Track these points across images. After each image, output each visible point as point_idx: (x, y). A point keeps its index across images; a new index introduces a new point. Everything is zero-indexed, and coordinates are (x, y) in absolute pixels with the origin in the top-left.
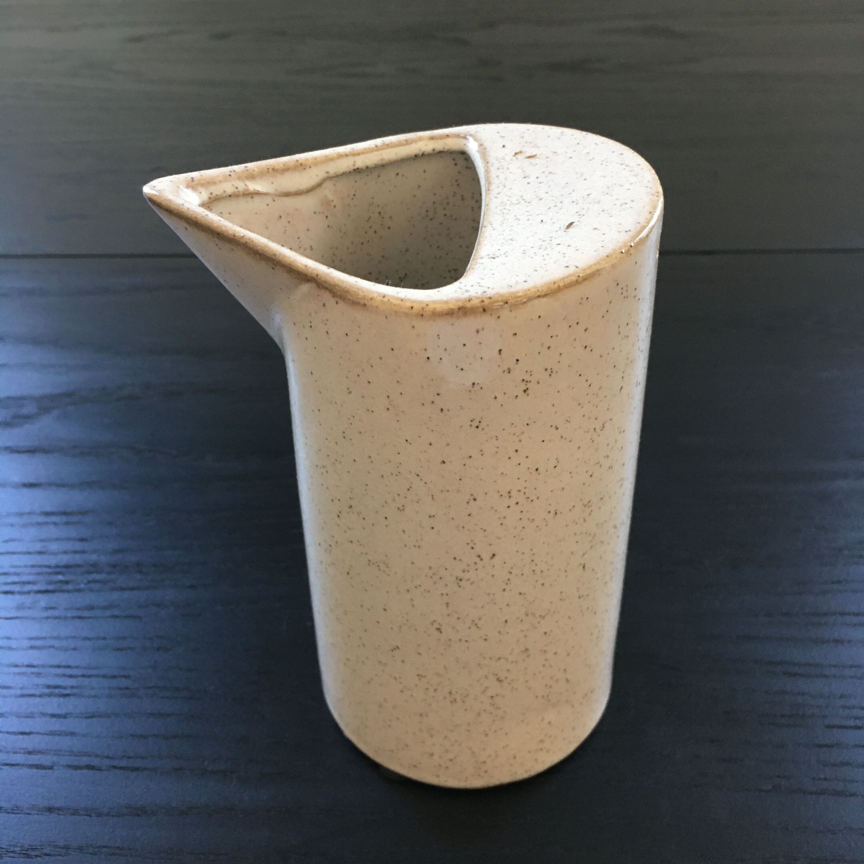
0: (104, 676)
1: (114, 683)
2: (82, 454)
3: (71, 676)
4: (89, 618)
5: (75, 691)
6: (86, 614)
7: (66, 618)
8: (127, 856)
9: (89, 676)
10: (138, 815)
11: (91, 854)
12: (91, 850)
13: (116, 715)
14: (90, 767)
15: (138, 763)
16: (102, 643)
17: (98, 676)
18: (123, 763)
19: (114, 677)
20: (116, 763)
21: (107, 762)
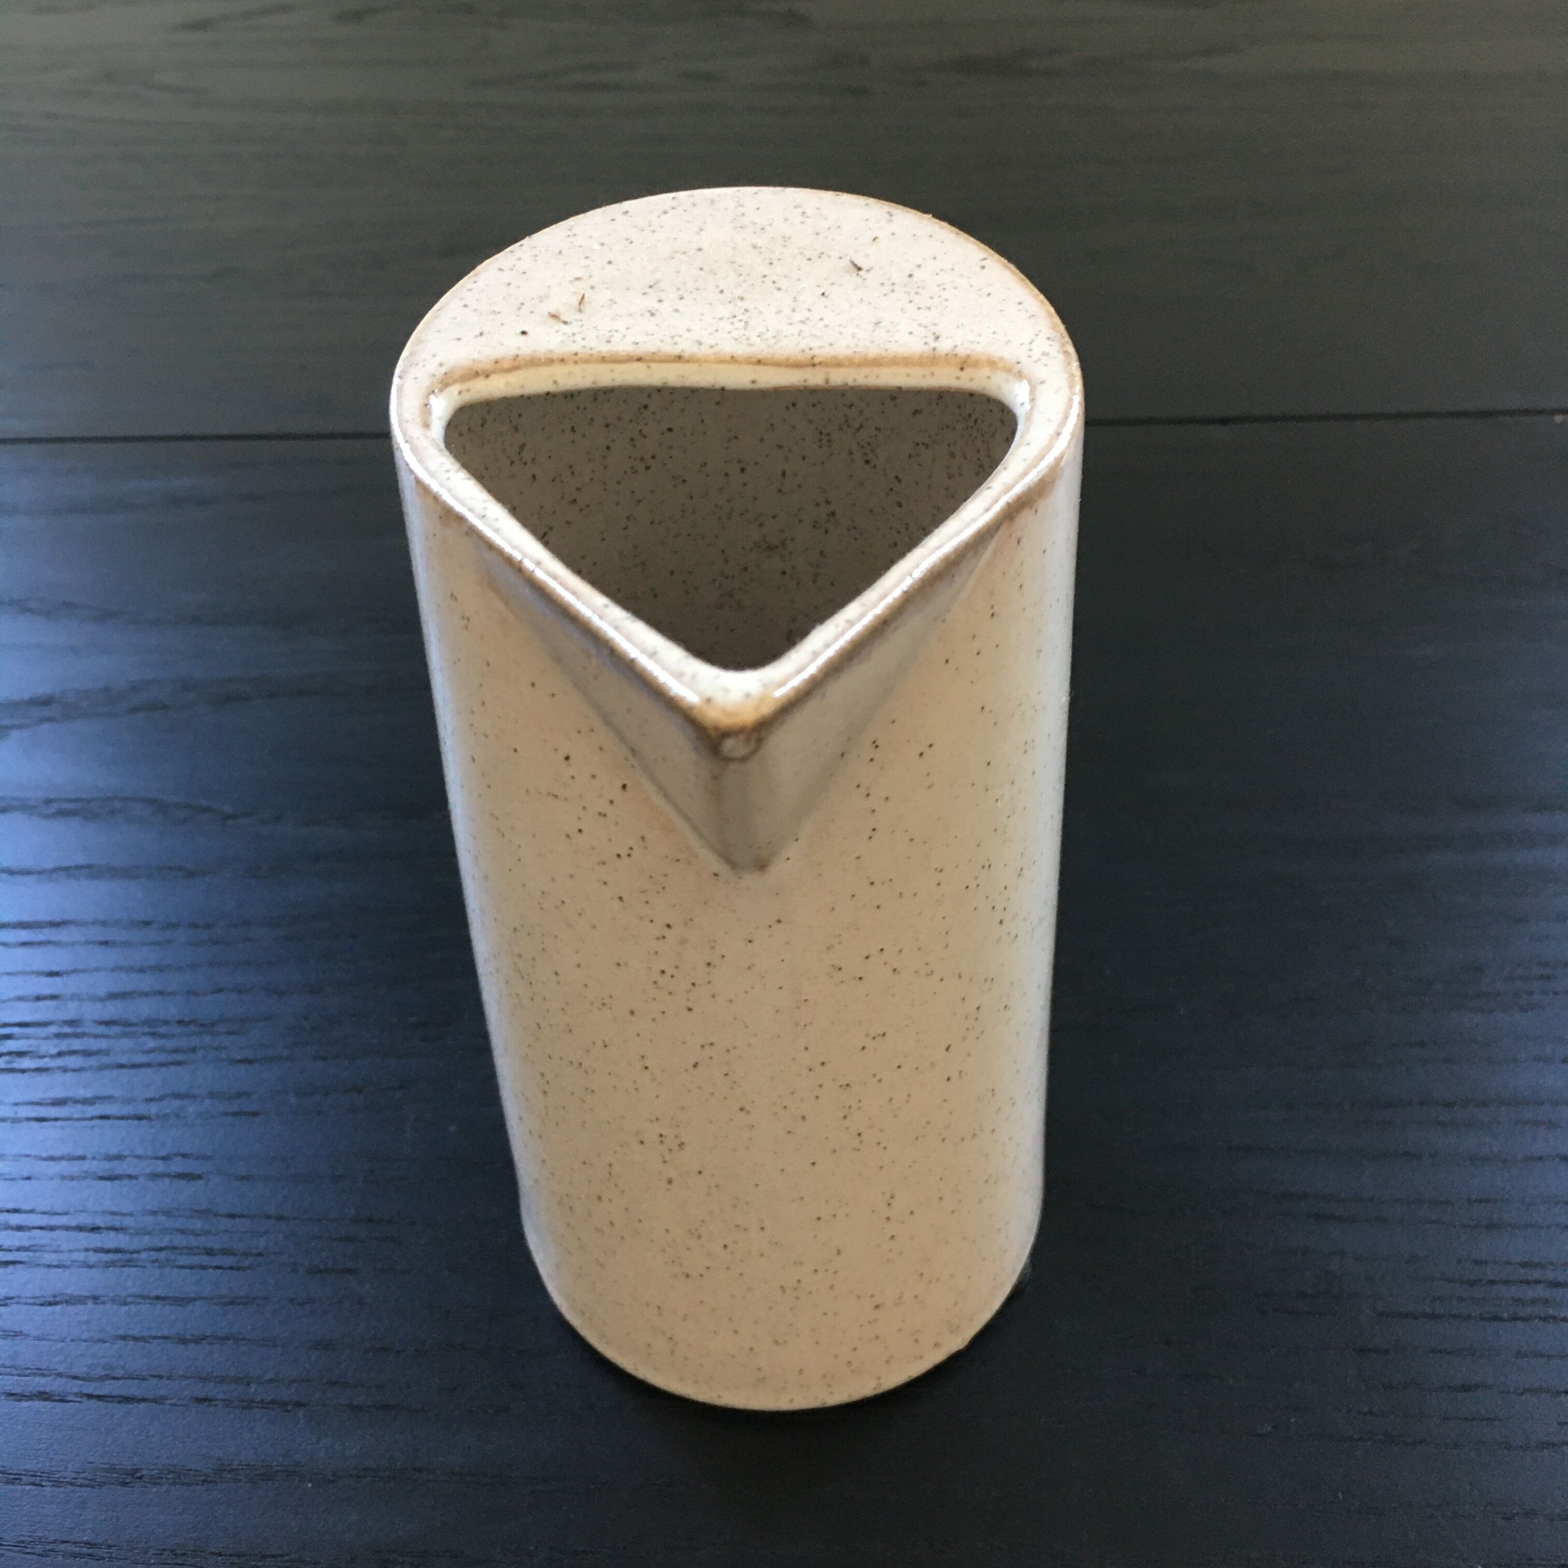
0: (80, 1228)
1: (96, 1240)
2: (62, 814)
3: (20, 1228)
4: (56, 1119)
5: (22, 1256)
6: (53, 1112)
7: (15, 1120)
8: (104, 1558)
9: (52, 1228)
10: (125, 1484)
11: (39, 1555)
12: (39, 1549)
13: (95, 1299)
14: (44, 1396)
15: (133, 1389)
16: (75, 1168)
17: (67, 1228)
18: (106, 1388)
19: (95, 1229)
20: (90, 1388)
21: (75, 1386)
